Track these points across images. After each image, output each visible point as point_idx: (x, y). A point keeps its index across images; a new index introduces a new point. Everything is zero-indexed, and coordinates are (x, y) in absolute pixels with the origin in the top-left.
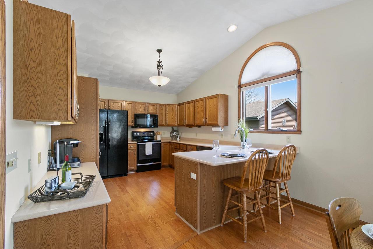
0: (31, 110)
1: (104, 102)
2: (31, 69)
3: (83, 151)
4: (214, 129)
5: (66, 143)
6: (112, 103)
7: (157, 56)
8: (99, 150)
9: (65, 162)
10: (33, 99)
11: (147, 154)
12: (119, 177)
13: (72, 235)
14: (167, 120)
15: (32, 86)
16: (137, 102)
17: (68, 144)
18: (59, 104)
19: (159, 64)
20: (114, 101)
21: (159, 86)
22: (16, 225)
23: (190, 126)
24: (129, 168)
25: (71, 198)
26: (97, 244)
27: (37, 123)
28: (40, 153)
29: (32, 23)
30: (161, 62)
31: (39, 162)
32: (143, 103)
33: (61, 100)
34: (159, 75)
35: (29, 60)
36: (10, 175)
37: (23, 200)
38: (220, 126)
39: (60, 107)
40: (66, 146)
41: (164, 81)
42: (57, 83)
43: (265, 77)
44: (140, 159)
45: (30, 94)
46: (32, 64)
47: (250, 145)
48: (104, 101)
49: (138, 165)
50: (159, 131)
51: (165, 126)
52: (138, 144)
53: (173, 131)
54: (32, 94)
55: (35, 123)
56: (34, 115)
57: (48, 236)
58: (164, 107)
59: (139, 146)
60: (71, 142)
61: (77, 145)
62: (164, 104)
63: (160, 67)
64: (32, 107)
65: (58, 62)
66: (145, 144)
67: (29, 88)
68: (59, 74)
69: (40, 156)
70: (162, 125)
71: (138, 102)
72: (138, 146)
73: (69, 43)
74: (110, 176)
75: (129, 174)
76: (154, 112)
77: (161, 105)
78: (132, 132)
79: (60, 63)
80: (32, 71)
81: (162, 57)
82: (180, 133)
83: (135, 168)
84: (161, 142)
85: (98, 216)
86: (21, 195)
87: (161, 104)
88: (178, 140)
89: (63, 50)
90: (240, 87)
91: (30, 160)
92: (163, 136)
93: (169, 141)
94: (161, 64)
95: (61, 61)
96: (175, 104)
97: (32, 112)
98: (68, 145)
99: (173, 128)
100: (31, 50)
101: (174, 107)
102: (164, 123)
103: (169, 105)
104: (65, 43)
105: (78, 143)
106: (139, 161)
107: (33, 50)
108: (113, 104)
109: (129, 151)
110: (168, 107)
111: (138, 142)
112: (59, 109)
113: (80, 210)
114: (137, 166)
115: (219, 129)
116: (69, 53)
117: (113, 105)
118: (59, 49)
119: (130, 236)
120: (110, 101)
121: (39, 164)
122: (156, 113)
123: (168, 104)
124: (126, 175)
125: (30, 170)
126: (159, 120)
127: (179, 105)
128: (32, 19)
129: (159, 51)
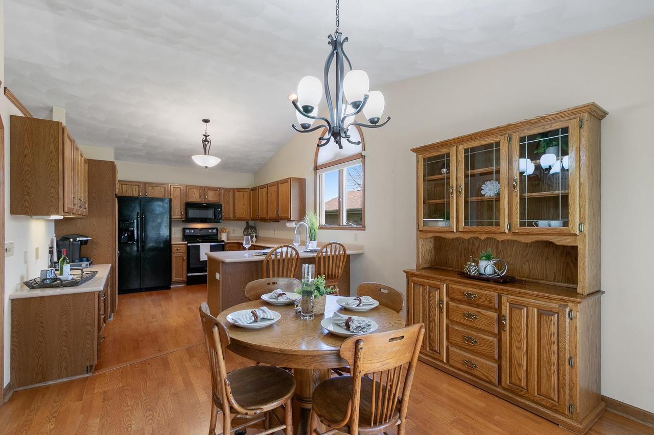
0: (26, 207)
1: (138, 187)
2: (26, 172)
3: (95, 251)
4: (289, 225)
5: (72, 240)
6: (151, 188)
7: (202, 128)
8: (117, 250)
9: (63, 256)
10: (27, 197)
11: (202, 259)
12: (158, 291)
13: (64, 316)
14: (237, 211)
15: (26, 186)
16: (188, 186)
17: (75, 240)
18: (51, 201)
19: (206, 139)
20: (153, 185)
21: (206, 167)
22: (13, 301)
23: (263, 220)
24: (174, 278)
25: (64, 286)
26: (89, 328)
27: (33, 217)
28: (38, 248)
29: (26, 133)
30: (209, 136)
31: (37, 257)
32: (198, 186)
33: (53, 198)
34: (205, 153)
35: (24, 164)
36: (9, 261)
37: (19, 286)
38: (293, 221)
39: (52, 204)
40: (71, 243)
41: (212, 161)
42: (49, 182)
43: (337, 159)
44: (192, 266)
45: (25, 193)
46: (27, 168)
47: (299, 243)
48: (139, 184)
49: (188, 275)
50: (225, 228)
51: (232, 220)
52: (189, 245)
53: (248, 227)
54: (26, 193)
55: (31, 217)
56: (29, 211)
57: (41, 315)
58: (231, 194)
59: (191, 249)
60: (78, 239)
61: (86, 242)
62: (230, 189)
63: (207, 143)
64: (27, 204)
65: (50, 165)
66: (199, 246)
67: (24, 188)
68: (51, 175)
69: (38, 251)
70: (228, 219)
71: (191, 186)
72: (188, 248)
73: (61, 147)
74: (145, 288)
75: (174, 288)
76: (216, 199)
77: (227, 190)
78: (184, 228)
79: (51, 166)
80: (26, 173)
81: (210, 129)
82: (258, 231)
83: (185, 279)
84: (223, 243)
85: (89, 302)
86: (18, 281)
87: (226, 188)
88: (254, 241)
89: (55, 154)
90: (316, 168)
91: (26, 252)
92: (232, 235)
93: (236, 241)
94: (207, 137)
95: (53, 163)
96: (248, 189)
97: (26, 208)
98: (74, 242)
99: (247, 223)
100: (25, 156)
101: (245, 193)
102: (231, 216)
103: (239, 190)
104: (57, 147)
105: (87, 240)
106: (189, 270)
107: (27, 157)
108: (153, 189)
109: (174, 255)
110: (237, 193)
111: (188, 243)
112: (51, 206)
113: (71, 294)
114: (188, 277)
115: (293, 225)
116: (61, 156)
117: (152, 191)
118: (51, 153)
119: (141, 341)
120: (147, 185)
121: (36, 259)
122: (218, 201)
123: (237, 189)
124: (168, 288)
125: (26, 262)
126: (223, 211)
127: (253, 189)
128: (26, 130)
129: (206, 121)
